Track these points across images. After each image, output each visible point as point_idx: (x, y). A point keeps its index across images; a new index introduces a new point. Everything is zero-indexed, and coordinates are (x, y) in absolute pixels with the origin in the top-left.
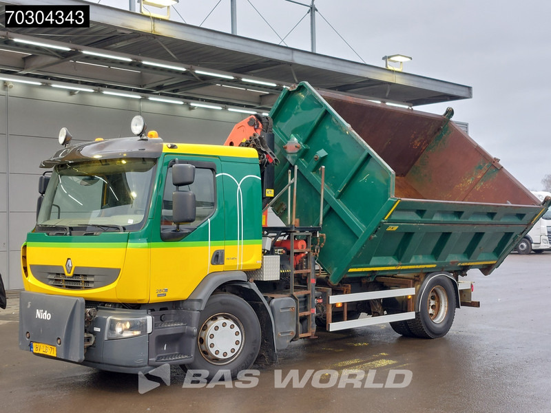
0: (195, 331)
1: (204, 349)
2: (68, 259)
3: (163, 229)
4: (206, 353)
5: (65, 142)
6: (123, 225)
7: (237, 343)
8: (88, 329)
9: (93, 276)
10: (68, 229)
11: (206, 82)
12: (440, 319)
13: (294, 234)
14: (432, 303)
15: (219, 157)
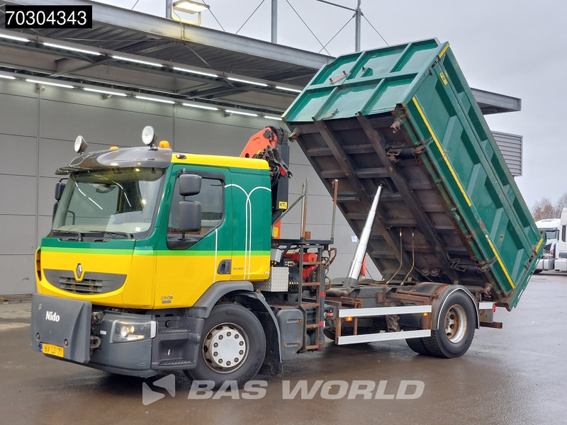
0: (199, 337)
1: (208, 357)
2: (79, 264)
3: (169, 238)
4: (210, 361)
5: (81, 150)
6: (131, 233)
7: (241, 352)
8: (95, 333)
9: (101, 281)
10: (80, 235)
11: (239, 88)
12: (458, 338)
13: (304, 246)
14: (451, 322)
15: (228, 168)
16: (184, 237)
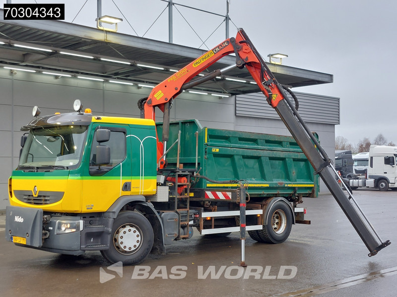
0: (110, 230)
1: (117, 245)
2: (35, 186)
3: (91, 169)
4: (118, 248)
5: (37, 115)
6: (67, 166)
7: (138, 241)
8: (45, 229)
9: (49, 196)
10: (36, 168)
12: (281, 231)
13: (178, 173)
14: (277, 221)
15: (128, 125)
16: (99, 168)
